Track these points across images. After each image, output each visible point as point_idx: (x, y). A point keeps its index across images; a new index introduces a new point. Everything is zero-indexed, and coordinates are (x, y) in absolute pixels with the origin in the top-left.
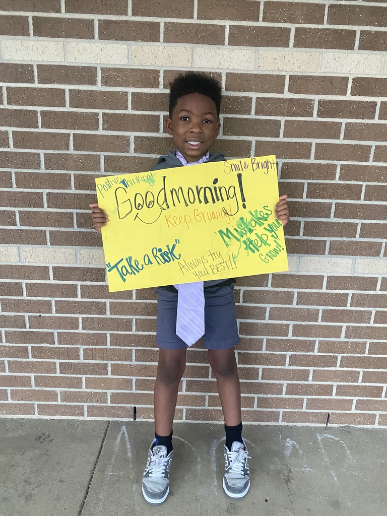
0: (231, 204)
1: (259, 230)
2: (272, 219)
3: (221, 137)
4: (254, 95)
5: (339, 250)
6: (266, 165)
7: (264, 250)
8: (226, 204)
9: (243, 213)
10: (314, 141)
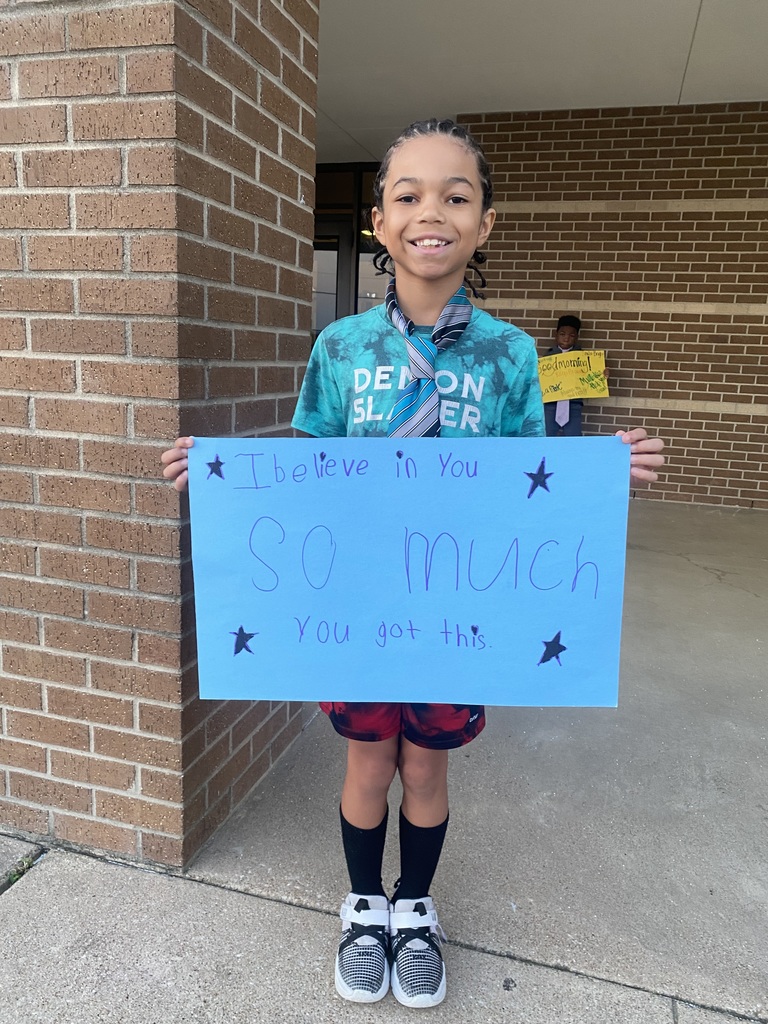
0: (585, 368)
1: (596, 380)
2: (602, 376)
3: (580, 339)
4: (595, 321)
5: (637, 395)
6: (600, 354)
7: (599, 388)
8: (583, 368)
9: (590, 372)
10: (624, 341)
